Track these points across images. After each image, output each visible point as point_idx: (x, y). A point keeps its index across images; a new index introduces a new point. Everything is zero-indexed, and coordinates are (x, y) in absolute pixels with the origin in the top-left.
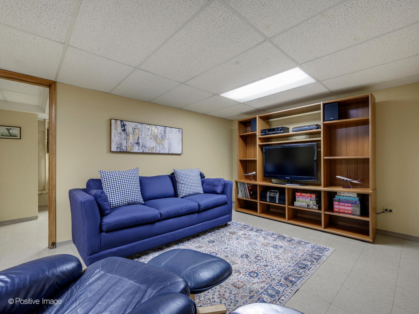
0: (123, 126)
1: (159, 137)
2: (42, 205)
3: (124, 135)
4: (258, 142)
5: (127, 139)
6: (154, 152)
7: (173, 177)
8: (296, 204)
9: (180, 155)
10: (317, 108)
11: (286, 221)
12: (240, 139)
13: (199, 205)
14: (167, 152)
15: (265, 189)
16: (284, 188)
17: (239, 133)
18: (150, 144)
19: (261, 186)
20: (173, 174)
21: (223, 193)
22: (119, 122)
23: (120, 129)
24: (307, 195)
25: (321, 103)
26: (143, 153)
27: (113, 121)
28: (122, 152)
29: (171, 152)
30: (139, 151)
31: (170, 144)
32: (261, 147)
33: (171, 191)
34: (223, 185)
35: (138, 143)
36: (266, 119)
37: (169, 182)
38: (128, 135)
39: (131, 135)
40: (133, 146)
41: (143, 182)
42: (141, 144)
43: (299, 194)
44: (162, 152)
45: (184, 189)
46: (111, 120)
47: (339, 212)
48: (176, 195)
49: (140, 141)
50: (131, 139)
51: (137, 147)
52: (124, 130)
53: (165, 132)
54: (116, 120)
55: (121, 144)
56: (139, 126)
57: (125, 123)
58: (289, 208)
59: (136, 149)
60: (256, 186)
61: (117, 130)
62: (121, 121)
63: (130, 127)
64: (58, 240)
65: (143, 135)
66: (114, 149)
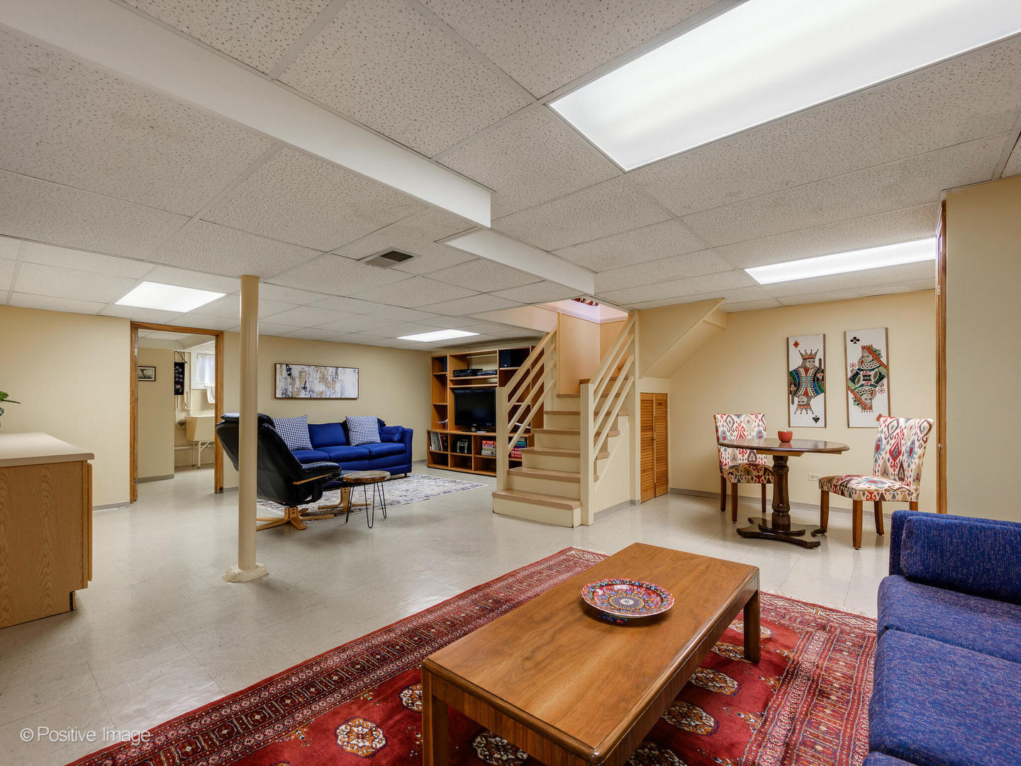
0: (289, 370)
1: (329, 380)
2: (179, 465)
3: (289, 380)
4: (450, 385)
5: (293, 385)
6: (324, 397)
7: (345, 426)
8: (484, 452)
9: (356, 399)
10: (495, 352)
11: (473, 471)
12: (435, 379)
13: (370, 452)
14: (339, 397)
15: (456, 438)
16: (471, 436)
17: (433, 371)
18: (319, 388)
19: (452, 435)
20: (345, 422)
21: (400, 441)
22: (284, 366)
23: (285, 374)
24: (490, 442)
25: (497, 349)
26: (310, 399)
27: (278, 366)
28: (287, 398)
29: (343, 397)
30: (306, 397)
31: (343, 388)
32: (452, 389)
33: (343, 439)
34: (401, 433)
35: (305, 388)
36: (462, 358)
37: (341, 430)
38: (293, 379)
39: (297, 380)
40: (299, 391)
41: (313, 429)
42: (308, 388)
43: (484, 442)
44: (334, 397)
45: (356, 438)
46: (275, 364)
47: (515, 458)
48: (348, 443)
49: (307, 385)
50: (298, 384)
51: (303, 392)
52: (290, 375)
53: (337, 374)
54: (281, 364)
55: (286, 389)
56: (306, 369)
57: (291, 366)
58: (476, 458)
59: (303, 394)
60: (446, 435)
61: (282, 375)
62: (287, 365)
63: (296, 370)
64: (225, 486)
65: (311, 378)
66: (278, 395)
